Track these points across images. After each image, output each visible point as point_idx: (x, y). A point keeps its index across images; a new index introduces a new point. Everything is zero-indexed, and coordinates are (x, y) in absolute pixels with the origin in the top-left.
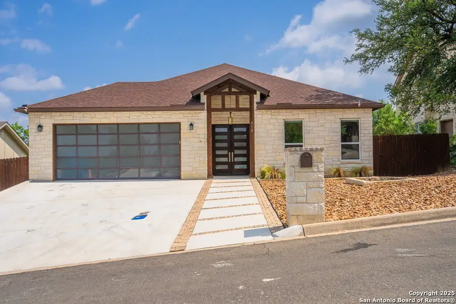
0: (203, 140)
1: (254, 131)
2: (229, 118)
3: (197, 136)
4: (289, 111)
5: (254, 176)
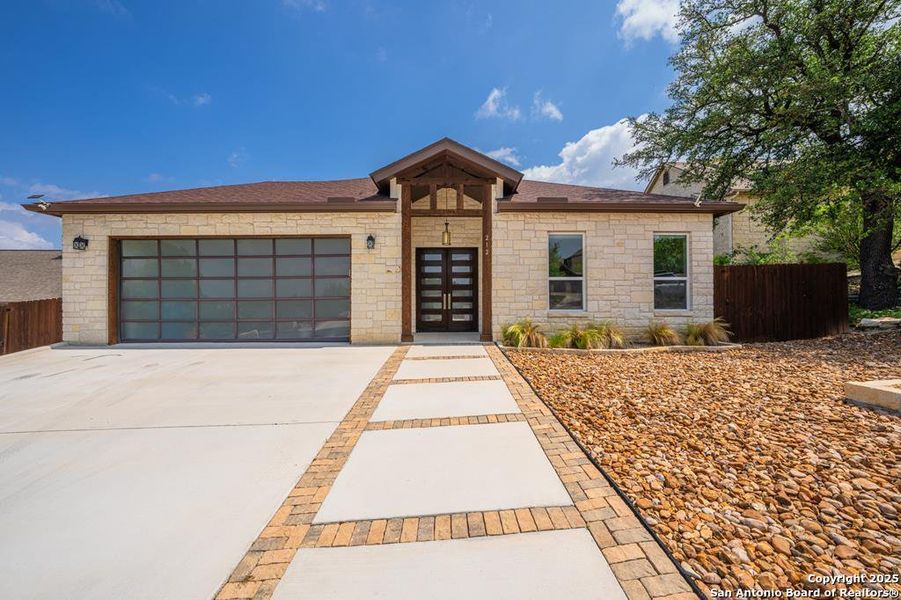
0: (394, 269)
1: (490, 252)
2: (443, 234)
3: (383, 261)
4: (557, 215)
5: (490, 339)
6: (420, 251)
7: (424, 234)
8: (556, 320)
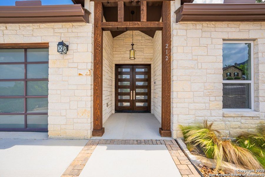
0: (84, 72)
1: (170, 59)
2: (130, 51)
3: (76, 65)
4: (232, 24)
5: (170, 135)
6: (118, 66)
7: (120, 56)
8: (230, 119)
